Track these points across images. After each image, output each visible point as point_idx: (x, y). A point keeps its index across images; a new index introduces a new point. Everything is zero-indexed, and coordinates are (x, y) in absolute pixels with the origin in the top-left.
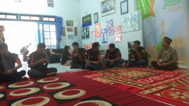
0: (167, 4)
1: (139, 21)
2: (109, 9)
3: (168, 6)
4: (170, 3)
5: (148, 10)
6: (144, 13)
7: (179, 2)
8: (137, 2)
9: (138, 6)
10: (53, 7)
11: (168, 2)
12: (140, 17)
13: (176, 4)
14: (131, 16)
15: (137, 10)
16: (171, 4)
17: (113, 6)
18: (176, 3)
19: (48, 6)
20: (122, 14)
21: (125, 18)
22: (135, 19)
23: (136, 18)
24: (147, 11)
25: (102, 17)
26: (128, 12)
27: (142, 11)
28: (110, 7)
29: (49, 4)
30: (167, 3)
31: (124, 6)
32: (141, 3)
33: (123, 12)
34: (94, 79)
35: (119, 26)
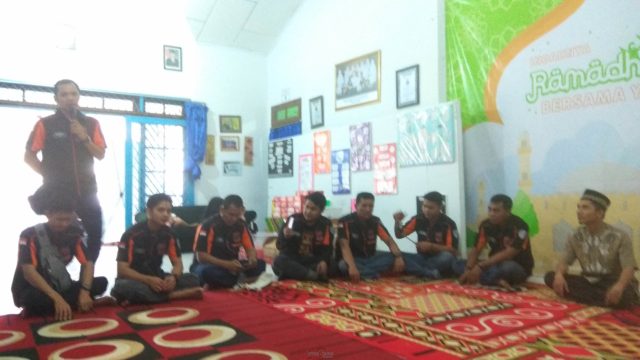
0: (541, 87)
1: (453, 135)
2: (359, 88)
3: (543, 94)
4: (547, 87)
5: (480, 102)
6: (467, 108)
8: (448, 76)
9: (450, 89)
10: (181, 70)
11: (542, 84)
12: (456, 121)
13: (565, 91)
14: (430, 118)
15: (448, 100)
16: (550, 88)
17: (372, 80)
18: (567, 87)
19: (165, 69)
20: (399, 106)
21: (409, 122)
22: (440, 126)
23: (444, 125)
24: (478, 106)
25: (337, 110)
26: (418, 102)
27: (463, 102)
28: (361, 83)
29: (169, 60)
31: (408, 83)
32: (459, 80)
33: (403, 100)
34: (311, 317)
35: (389, 145)
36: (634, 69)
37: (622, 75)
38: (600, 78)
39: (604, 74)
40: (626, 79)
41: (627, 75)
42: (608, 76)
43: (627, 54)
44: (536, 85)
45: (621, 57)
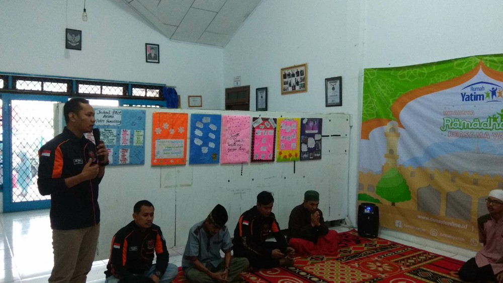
3: (449, 128)
4: (451, 125)
7: (466, 127)
10: (159, 62)
11: (449, 124)
16: (453, 126)
18: (462, 127)
19: (147, 62)
26: (341, 104)
29: (150, 55)
30: (447, 123)
33: (330, 102)
36: (494, 126)
37: (488, 127)
38: (478, 126)
39: (480, 126)
40: (491, 130)
41: (491, 127)
42: (482, 126)
43: (492, 120)
44: (446, 123)
45: (489, 120)
